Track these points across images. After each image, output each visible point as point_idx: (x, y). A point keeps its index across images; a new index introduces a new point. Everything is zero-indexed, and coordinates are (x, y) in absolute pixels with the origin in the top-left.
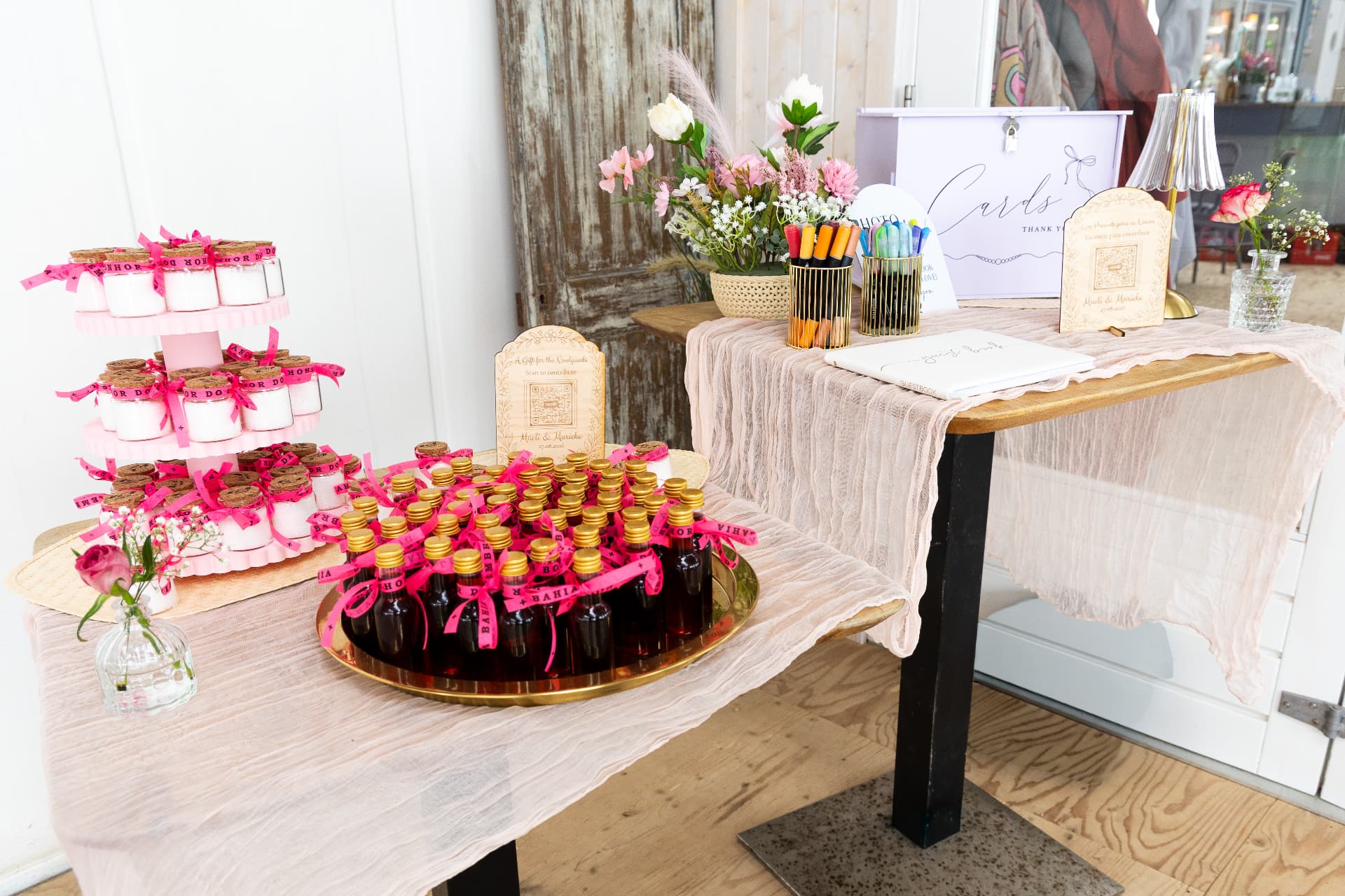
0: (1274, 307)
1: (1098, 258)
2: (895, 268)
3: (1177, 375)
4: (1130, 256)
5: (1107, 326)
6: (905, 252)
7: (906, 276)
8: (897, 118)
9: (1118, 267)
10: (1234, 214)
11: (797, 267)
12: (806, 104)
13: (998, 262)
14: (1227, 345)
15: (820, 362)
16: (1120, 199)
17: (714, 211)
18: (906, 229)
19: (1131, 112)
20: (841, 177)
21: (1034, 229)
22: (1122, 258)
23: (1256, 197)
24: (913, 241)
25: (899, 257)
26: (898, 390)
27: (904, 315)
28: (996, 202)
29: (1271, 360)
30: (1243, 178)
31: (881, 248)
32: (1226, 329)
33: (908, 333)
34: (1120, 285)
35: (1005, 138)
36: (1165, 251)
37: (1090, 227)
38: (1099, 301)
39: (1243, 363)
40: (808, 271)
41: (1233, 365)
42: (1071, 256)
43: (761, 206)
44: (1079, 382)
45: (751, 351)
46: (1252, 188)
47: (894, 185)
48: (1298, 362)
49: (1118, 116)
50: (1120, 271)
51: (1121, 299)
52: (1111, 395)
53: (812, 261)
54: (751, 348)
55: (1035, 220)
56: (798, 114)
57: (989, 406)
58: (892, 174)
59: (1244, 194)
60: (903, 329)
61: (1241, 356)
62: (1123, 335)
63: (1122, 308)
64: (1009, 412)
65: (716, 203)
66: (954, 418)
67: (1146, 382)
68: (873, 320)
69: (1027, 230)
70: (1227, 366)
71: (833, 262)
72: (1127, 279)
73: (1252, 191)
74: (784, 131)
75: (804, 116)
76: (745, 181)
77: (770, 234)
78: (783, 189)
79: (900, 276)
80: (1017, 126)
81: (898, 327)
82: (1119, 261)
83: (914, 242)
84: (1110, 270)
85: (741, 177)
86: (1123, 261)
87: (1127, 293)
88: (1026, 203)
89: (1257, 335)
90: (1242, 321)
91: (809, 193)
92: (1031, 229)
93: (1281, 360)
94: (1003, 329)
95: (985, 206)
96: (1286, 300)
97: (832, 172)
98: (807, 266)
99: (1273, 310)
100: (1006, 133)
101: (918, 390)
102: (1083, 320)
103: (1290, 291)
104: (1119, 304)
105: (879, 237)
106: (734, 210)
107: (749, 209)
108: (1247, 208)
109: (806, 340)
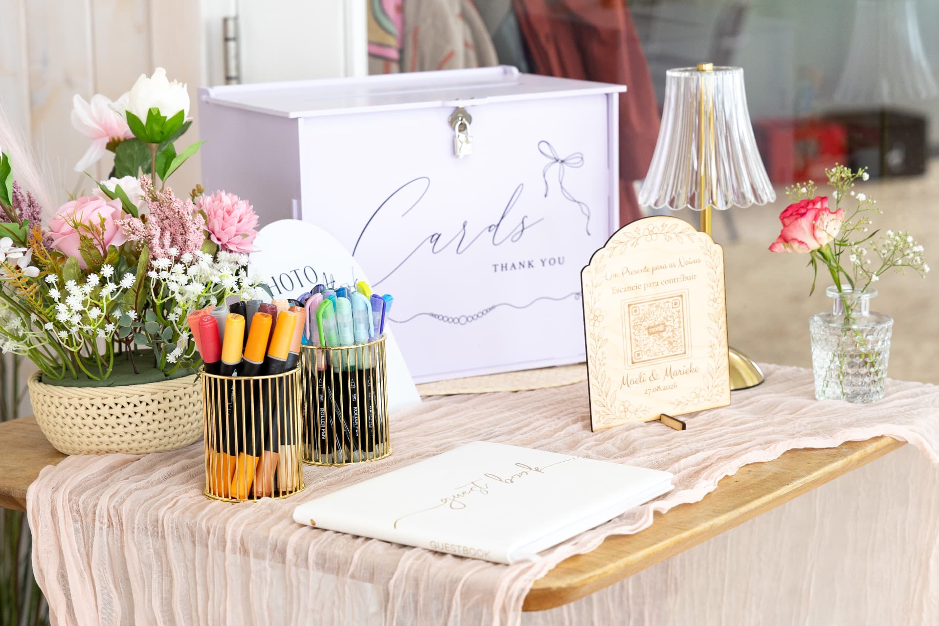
0: (873, 366)
1: (632, 318)
2: (351, 361)
3: (783, 485)
4: (674, 310)
5: (655, 415)
6: (363, 335)
7: (368, 371)
8: (296, 119)
9: (661, 328)
10: (801, 242)
11: (219, 377)
12: (168, 113)
13: (463, 320)
14: (829, 431)
15: (285, 523)
16: (651, 233)
17: (54, 293)
18: (362, 300)
19: (623, 89)
20: (236, 220)
21: (509, 266)
22: (664, 314)
23: (826, 218)
24: (373, 317)
25: (355, 343)
26: (430, 556)
27: (370, 429)
28: (450, 231)
29: (888, 445)
30: (804, 190)
31: (327, 330)
32: (817, 404)
33: (377, 456)
34: (666, 354)
35: (454, 137)
36: (719, 301)
37: (616, 275)
38: (641, 380)
39: (856, 455)
40: (238, 383)
41: (845, 460)
42: (596, 318)
43: (129, 281)
44: (664, 512)
45: (161, 514)
46: (818, 206)
47: (300, 218)
48: (921, 444)
49: (607, 95)
50: (664, 334)
51: (669, 373)
52: (712, 526)
53: (242, 367)
54: (158, 509)
55: (510, 253)
56: (157, 128)
57: (566, 566)
58: (295, 202)
59: (810, 215)
60: (371, 450)
61: (851, 445)
62: (684, 428)
63: (674, 386)
64: (599, 572)
65: (52, 278)
66: (531, 590)
67: (748, 502)
68: (323, 441)
69: (499, 268)
70: (838, 464)
71: (274, 365)
72: (674, 344)
73: (820, 210)
74: (107, 140)
75: (166, 131)
76: (95, 242)
77: (140, 319)
78: (158, 250)
79: (360, 372)
80: (469, 119)
81: (364, 448)
82: (660, 320)
83: (374, 319)
84: (650, 334)
85: (89, 236)
86: (666, 318)
87: (678, 365)
88: (493, 229)
89: (858, 409)
90: (835, 389)
91: (198, 253)
92: (504, 267)
93: (898, 443)
94: (511, 432)
95: (435, 238)
96: (887, 355)
97: (220, 213)
98: (235, 374)
99: (872, 370)
100: (454, 129)
101: (461, 554)
102: (622, 408)
103: (889, 343)
104: (669, 381)
105: (324, 316)
106: (88, 288)
107: (111, 286)
108: (818, 233)
109: (241, 486)
